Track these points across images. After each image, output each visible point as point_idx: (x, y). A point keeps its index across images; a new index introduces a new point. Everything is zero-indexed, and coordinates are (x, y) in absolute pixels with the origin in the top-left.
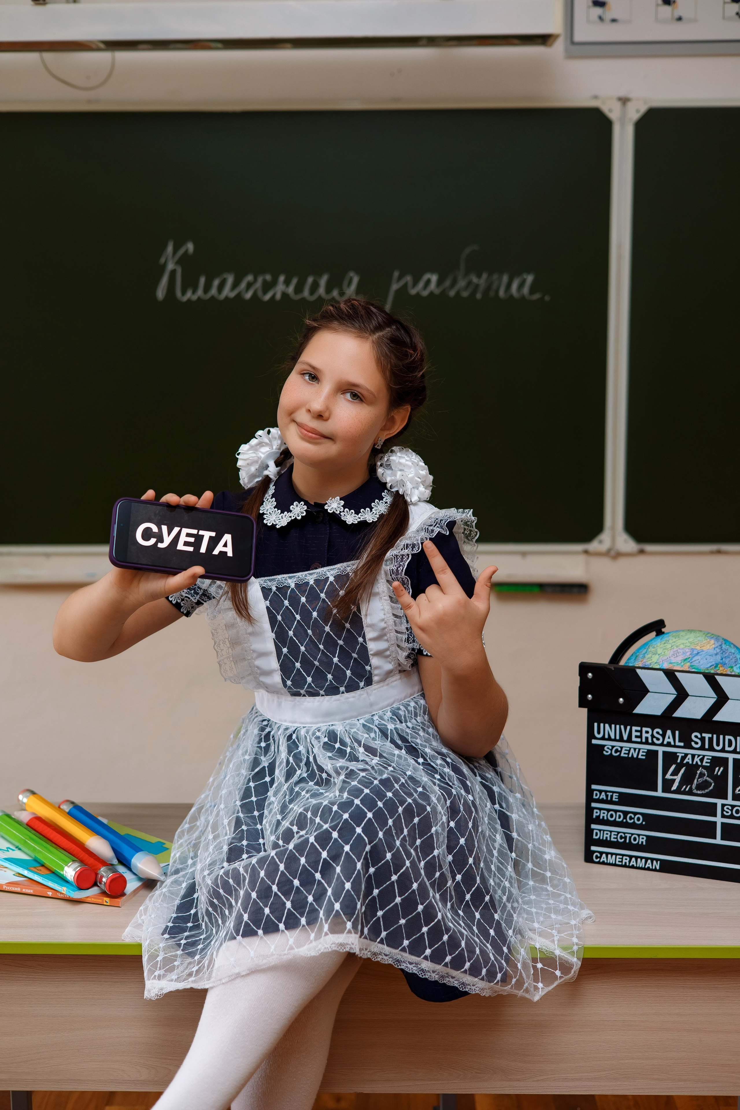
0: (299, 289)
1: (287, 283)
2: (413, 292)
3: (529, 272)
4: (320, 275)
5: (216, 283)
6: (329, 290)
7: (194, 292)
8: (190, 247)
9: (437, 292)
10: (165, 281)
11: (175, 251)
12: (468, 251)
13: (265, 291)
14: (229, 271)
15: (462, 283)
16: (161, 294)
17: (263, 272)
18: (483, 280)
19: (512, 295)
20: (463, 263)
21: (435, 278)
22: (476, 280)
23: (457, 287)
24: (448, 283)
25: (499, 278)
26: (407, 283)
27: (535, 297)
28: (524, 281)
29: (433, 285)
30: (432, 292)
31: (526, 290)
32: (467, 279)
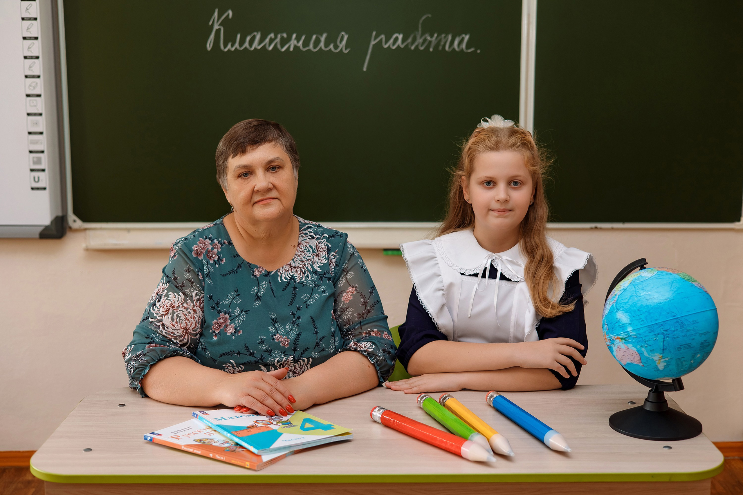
0: (306, 44)
1: (298, 38)
2: (386, 46)
3: (466, 34)
4: (321, 34)
5: (248, 38)
6: (327, 44)
7: (232, 46)
8: (230, 13)
9: (402, 46)
10: (212, 36)
11: (220, 16)
12: (424, 18)
13: (282, 46)
14: (257, 30)
15: (420, 41)
16: (209, 46)
17: (281, 32)
18: (434, 38)
19: (454, 49)
20: (420, 26)
21: (400, 37)
22: (429, 38)
23: (416, 43)
24: (410, 40)
25: (445, 37)
26: (381, 40)
27: (470, 51)
28: (463, 39)
29: (399, 42)
30: (399, 46)
31: (464, 46)
32: (423, 38)
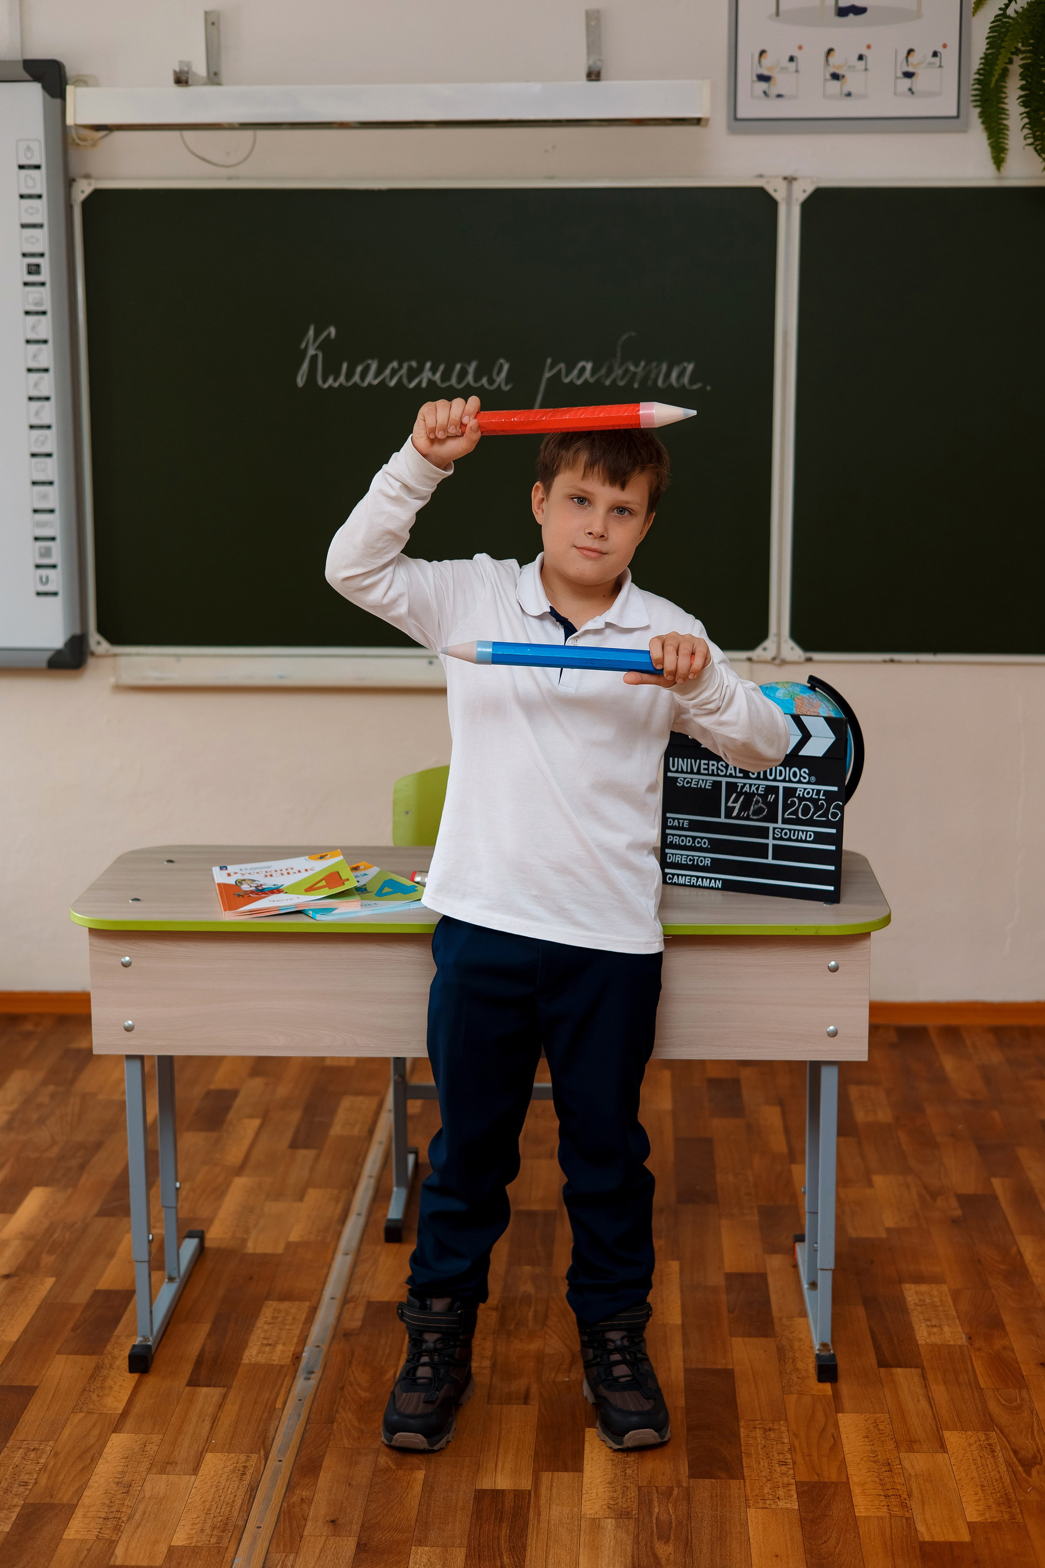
0: (446, 377)
1: (434, 370)
2: (567, 380)
3: (689, 362)
4: (469, 363)
5: (359, 369)
6: (477, 378)
7: (335, 380)
8: (333, 331)
9: (592, 380)
10: (305, 366)
11: (316, 336)
12: (624, 337)
13: (410, 381)
14: (372, 358)
15: (618, 372)
16: (300, 381)
17: (410, 359)
18: (640, 369)
19: (671, 385)
20: (619, 350)
21: (589, 366)
22: (632, 368)
23: (613, 376)
24: (603, 371)
25: (657, 366)
26: (560, 370)
27: (695, 387)
28: (684, 369)
29: (587, 374)
30: (586, 381)
31: (686, 380)
32: (624, 368)
